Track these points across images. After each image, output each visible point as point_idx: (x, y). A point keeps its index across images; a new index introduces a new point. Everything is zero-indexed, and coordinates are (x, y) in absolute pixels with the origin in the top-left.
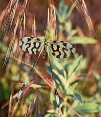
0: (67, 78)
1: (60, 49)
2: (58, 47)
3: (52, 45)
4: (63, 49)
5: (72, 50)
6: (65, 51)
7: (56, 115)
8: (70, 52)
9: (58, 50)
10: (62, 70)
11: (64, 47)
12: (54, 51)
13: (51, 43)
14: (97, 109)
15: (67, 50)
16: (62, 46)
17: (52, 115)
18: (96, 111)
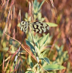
0: (40, 48)
1: (39, 28)
2: (37, 26)
3: (33, 25)
4: (41, 27)
5: (47, 28)
6: (42, 28)
7: (32, 72)
8: (46, 29)
9: (37, 28)
10: (37, 43)
11: (41, 26)
12: (35, 29)
13: (32, 24)
14: (59, 68)
15: (44, 28)
16: (40, 25)
17: (30, 72)
18: (58, 69)
